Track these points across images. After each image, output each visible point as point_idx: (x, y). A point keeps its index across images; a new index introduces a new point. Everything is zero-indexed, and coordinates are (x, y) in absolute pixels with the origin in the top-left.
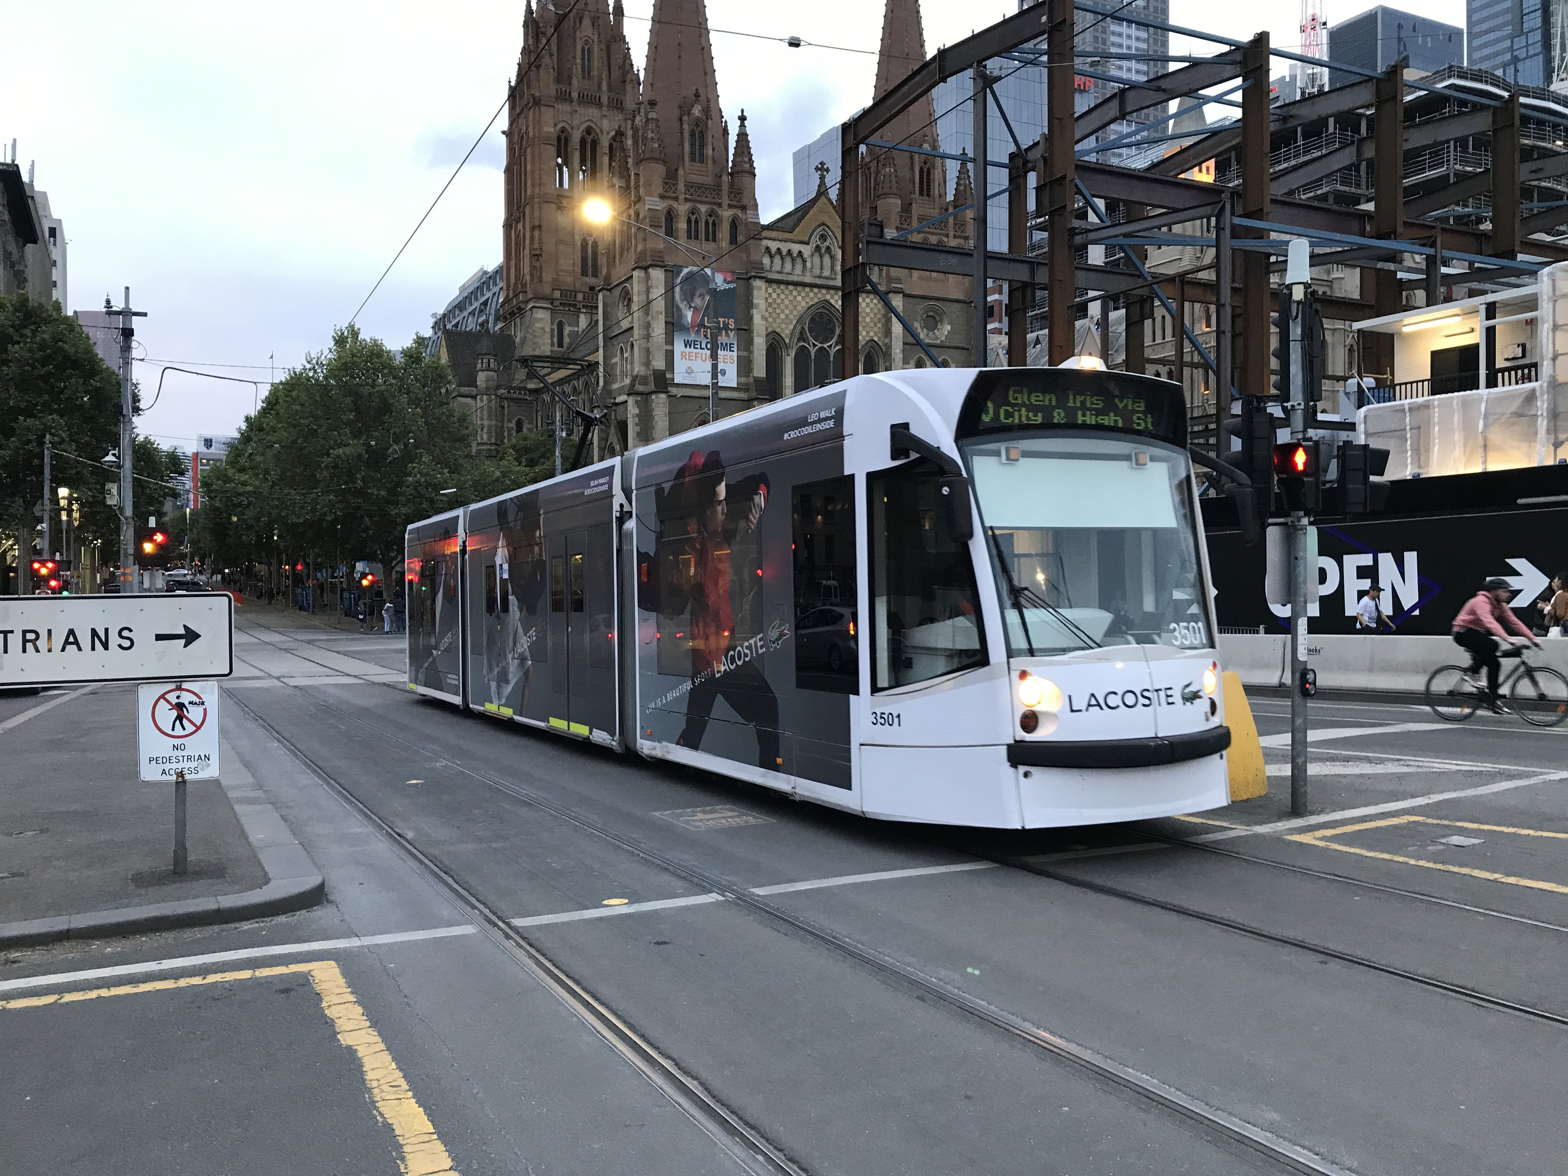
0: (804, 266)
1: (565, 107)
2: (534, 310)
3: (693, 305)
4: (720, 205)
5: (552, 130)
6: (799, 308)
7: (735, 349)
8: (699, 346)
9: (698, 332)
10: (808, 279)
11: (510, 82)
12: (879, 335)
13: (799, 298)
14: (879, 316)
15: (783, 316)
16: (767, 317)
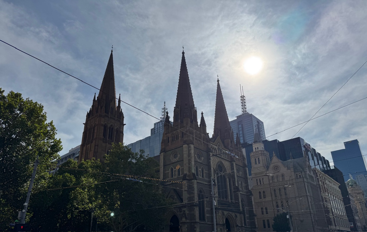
0: (216, 152)
1: (107, 119)
5: (103, 123)
6: (217, 162)
10: (217, 155)
12: (231, 172)
14: (230, 167)
15: (214, 163)
16: (213, 163)
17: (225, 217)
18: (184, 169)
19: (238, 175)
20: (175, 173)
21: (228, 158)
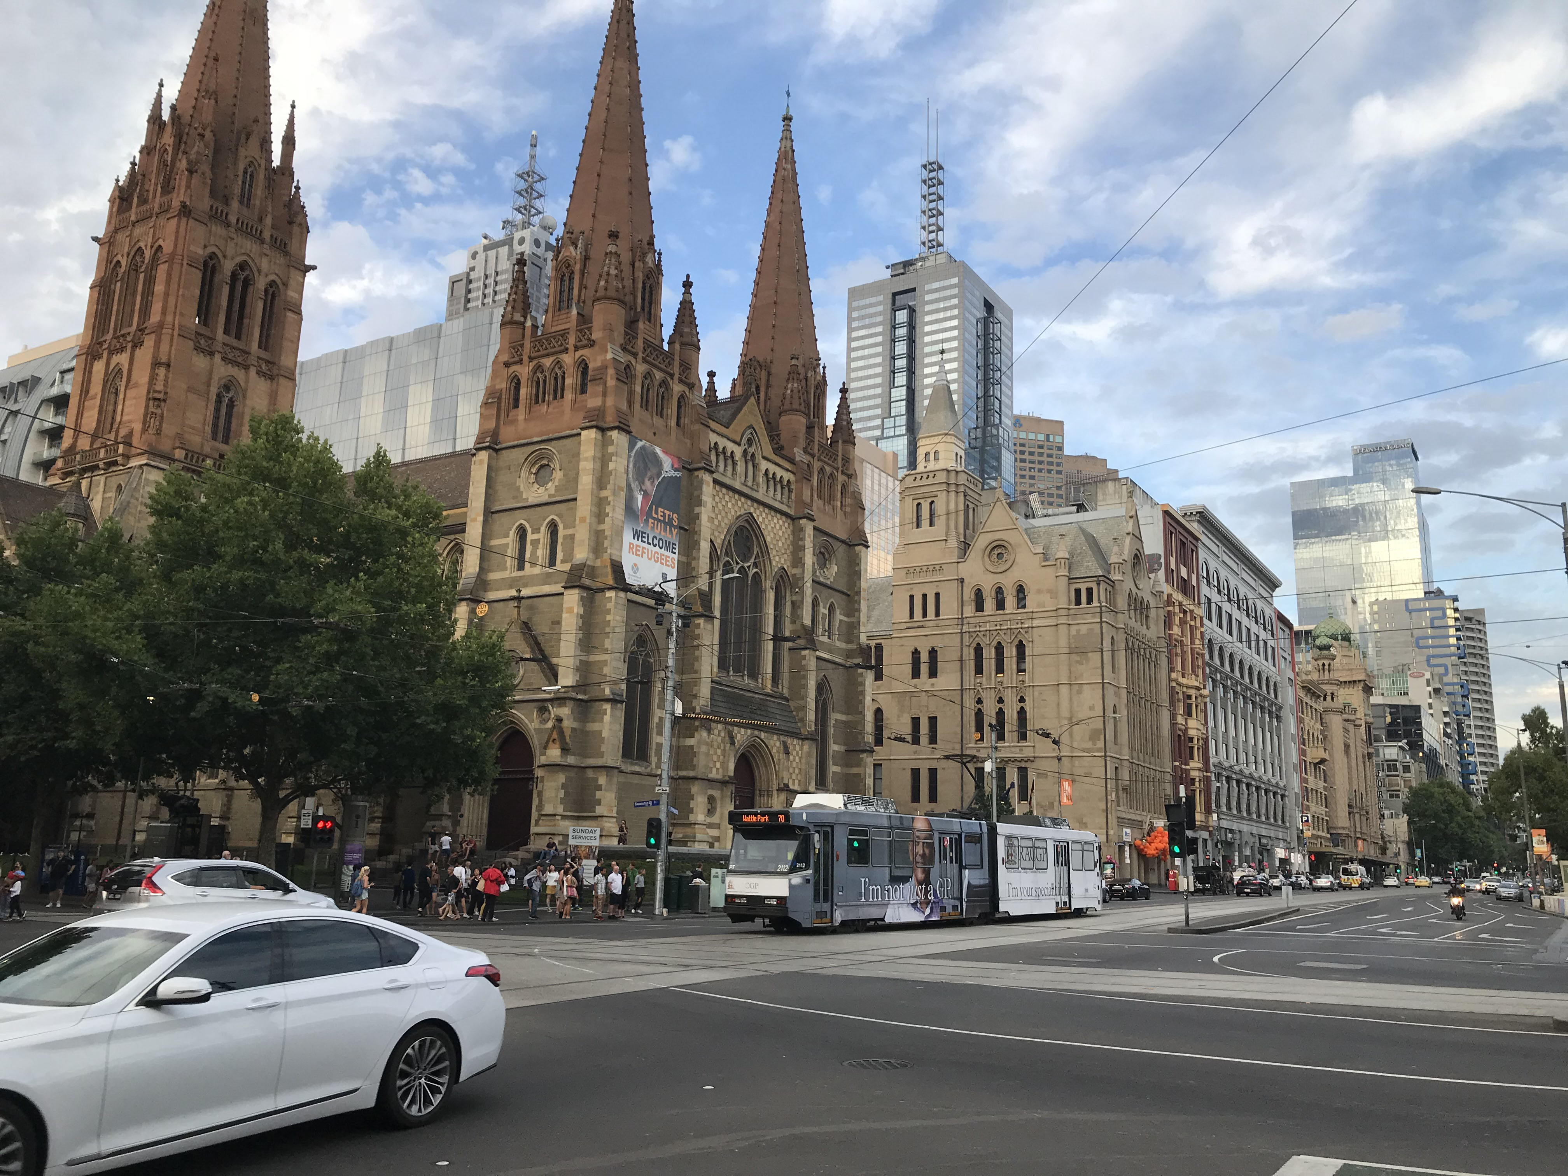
0: (734, 469)
1: (218, 230)
2: (145, 468)
3: (644, 488)
4: (672, 376)
5: (200, 251)
6: (730, 517)
7: (676, 551)
8: (645, 540)
9: (647, 521)
10: (737, 485)
11: (117, 180)
12: (788, 563)
13: (730, 505)
14: (789, 542)
15: (716, 522)
16: (711, 520)
17: (737, 752)
18: (578, 538)
19: (822, 579)
20: (534, 553)
21: (785, 500)
